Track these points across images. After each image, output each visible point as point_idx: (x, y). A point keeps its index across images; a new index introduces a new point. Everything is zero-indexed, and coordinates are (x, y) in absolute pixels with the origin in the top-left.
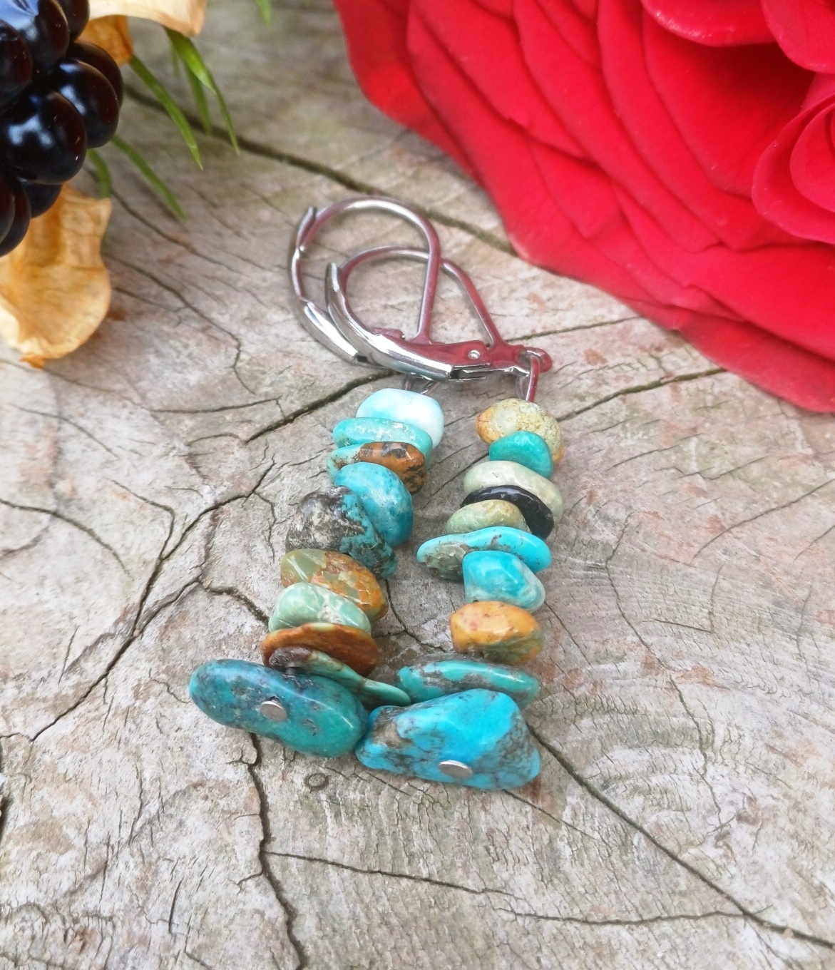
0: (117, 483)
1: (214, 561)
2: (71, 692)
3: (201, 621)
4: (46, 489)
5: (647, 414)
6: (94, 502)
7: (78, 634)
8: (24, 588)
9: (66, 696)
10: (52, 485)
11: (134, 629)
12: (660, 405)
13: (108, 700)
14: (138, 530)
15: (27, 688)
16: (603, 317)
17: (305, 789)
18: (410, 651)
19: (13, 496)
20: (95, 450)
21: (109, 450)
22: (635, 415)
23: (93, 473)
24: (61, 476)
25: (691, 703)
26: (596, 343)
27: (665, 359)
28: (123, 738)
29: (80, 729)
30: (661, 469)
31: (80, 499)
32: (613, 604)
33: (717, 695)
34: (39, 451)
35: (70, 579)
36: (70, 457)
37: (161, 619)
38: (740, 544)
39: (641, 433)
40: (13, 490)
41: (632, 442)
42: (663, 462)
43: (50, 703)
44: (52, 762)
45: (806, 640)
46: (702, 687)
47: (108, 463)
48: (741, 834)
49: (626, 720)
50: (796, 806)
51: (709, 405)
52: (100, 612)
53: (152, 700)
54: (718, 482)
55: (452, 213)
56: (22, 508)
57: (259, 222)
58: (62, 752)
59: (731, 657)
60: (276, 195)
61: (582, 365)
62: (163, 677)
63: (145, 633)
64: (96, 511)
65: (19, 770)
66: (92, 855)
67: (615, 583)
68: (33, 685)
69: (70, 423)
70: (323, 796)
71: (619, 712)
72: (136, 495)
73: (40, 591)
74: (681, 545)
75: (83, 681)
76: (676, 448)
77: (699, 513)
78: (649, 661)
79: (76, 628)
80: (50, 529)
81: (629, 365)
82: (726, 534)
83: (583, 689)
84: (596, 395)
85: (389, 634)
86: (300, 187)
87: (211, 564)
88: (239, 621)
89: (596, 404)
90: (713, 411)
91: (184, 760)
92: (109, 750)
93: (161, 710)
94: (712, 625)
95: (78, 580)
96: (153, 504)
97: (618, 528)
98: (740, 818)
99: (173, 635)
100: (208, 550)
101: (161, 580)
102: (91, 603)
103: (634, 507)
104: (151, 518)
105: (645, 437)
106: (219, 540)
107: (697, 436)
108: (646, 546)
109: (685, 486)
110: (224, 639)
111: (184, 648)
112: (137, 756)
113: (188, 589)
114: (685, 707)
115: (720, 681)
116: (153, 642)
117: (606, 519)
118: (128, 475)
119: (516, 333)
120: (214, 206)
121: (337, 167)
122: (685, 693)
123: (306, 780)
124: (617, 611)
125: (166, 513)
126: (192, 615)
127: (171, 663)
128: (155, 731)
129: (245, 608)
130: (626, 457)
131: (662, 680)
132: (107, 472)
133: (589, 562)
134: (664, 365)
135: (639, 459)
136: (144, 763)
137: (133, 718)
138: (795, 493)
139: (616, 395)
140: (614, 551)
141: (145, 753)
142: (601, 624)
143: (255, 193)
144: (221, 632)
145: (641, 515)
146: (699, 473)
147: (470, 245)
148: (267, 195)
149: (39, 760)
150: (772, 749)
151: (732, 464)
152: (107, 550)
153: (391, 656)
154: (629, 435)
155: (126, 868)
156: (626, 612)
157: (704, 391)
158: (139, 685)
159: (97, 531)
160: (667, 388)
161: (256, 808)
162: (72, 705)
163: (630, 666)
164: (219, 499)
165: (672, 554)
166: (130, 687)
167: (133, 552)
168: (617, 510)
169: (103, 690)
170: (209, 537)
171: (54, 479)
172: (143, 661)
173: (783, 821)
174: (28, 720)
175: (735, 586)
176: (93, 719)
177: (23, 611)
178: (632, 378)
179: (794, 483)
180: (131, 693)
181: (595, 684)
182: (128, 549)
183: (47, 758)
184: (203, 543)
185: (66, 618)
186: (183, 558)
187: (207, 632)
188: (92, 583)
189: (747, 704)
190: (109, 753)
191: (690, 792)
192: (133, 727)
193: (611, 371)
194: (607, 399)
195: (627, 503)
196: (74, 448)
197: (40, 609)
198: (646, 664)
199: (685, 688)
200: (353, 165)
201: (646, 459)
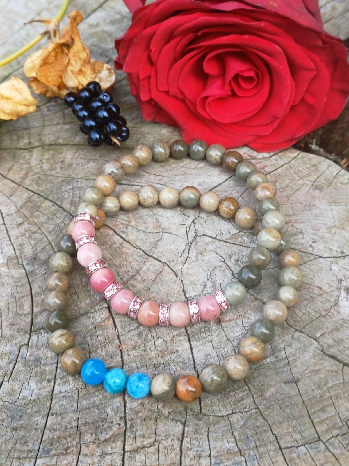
0: (172, 223)
1: (198, 230)
3: (201, 241)
6: (169, 227)
7: (179, 251)
8: (164, 246)
9: (183, 261)
10: (160, 227)
11: (189, 246)
13: (191, 260)
14: (180, 230)
15: (175, 262)
17: (235, 262)
20: (164, 218)
21: (167, 218)
23: (166, 222)
24: (161, 224)
25: (297, 227)
28: (198, 264)
29: (189, 265)
31: (166, 228)
33: (301, 224)
34: (154, 222)
35: (172, 242)
36: (160, 221)
37: (193, 244)
38: (293, 198)
40: (153, 230)
43: (181, 263)
44: (187, 272)
45: (312, 211)
46: (297, 224)
47: (168, 220)
48: (314, 245)
50: (322, 238)
52: (181, 246)
53: (199, 257)
54: (285, 189)
56: (156, 233)
57: (174, 168)
58: (188, 270)
59: (300, 218)
62: (199, 253)
63: (192, 246)
64: (170, 229)
65: (181, 275)
66: (202, 284)
69: (157, 215)
70: (239, 262)
72: (176, 224)
73: (167, 246)
75: (184, 258)
77: (284, 195)
80: (163, 235)
82: (290, 197)
88: (208, 239)
90: (278, 176)
93: (202, 258)
94: (294, 213)
95: (174, 242)
96: (181, 224)
98: (313, 242)
99: (197, 245)
100: (195, 229)
101: (189, 237)
102: (178, 245)
104: (182, 227)
110: (207, 243)
111: (201, 246)
113: (195, 237)
115: (300, 222)
116: (194, 247)
118: (173, 221)
120: (163, 167)
123: (235, 260)
125: (184, 225)
126: (198, 241)
127: (199, 250)
128: (202, 262)
129: (207, 237)
132: (169, 221)
138: (300, 187)
150: (314, 230)
152: (176, 235)
155: (209, 284)
158: (195, 255)
159: (172, 233)
161: (228, 268)
162: (185, 262)
167: (181, 234)
169: (189, 258)
170: (195, 227)
173: (320, 241)
174: (178, 267)
175: (296, 206)
176: (190, 263)
177: (166, 250)
179: (299, 185)
180: (195, 257)
183: (185, 272)
185: (175, 249)
186: (191, 232)
187: (203, 243)
188: (176, 242)
190: (196, 268)
191: (302, 241)
192: (198, 262)
196: (160, 219)
197: (169, 249)
199: (294, 225)
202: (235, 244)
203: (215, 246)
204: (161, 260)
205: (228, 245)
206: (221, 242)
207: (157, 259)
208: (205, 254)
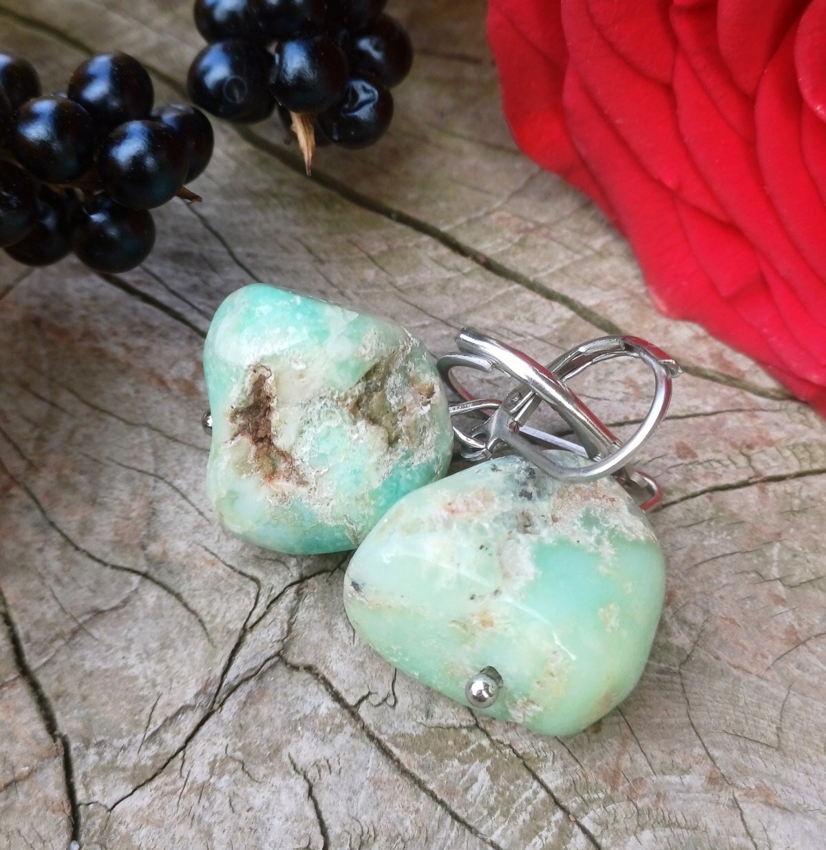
0: (206, 549)
1: (296, 636)
2: (150, 763)
3: (279, 698)
4: (138, 550)
5: (733, 515)
6: (184, 567)
7: (160, 703)
8: (112, 651)
9: (145, 766)
10: (144, 547)
11: (214, 702)
12: (746, 506)
13: (185, 774)
14: (224, 600)
15: (108, 756)
16: (697, 408)
18: (480, 746)
19: (106, 554)
20: (187, 513)
21: (201, 514)
22: (721, 514)
23: (184, 537)
24: (153, 539)
25: (752, 823)
26: (688, 436)
27: (755, 457)
28: (197, 815)
29: (156, 803)
30: (742, 573)
31: (170, 563)
32: (684, 712)
33: (778, 817)
34: (133, 510)
35: (154, 645)
36: (163, 518)
37: (241, 694)
38: (813, 659)
39: (725, 533)
40: (107, 549)
41: (715, 541)
42: (745, 565)
43: (128, 773)
44: (128, 834)
46: (764, 807)
49: (686, 834)
51: (796, 509)
52: (182, 682)
53: (226, 777)
54: (798, 590)
55: (555, 286)
56: (114, 567)
57: (363, 283)
58: (138, 824)
59: (795, 778)
60: (383, 254)
61: (672, 458)
62: (239, 754)
63: (225, 707)
64: (185, 575)
65: (95, 839)
67: (687, 689)
68: (114, 753)
69: (166, 482)
71: (679, 826)
72: (224, 563)
73: (126, 655)
74: (755, 656)
75: (162, 751)
76: (759, 552)
77: (777, 622)
78: (714, 776)
79: (159, 696)
80: (140, 590)
81: (719, 461)
82: (801, 647)
83: (646, 800)
84: (683, 491)
85: (461, 726)
86: (406, 247)
87: (292, 639)
88: (315, 701)
89: (683, 499)
90: (798, 515)
91: (253, 843)
92: (182, 827)
93: (235, 788)
94: (780, 741)
95: (163, 647)
96: (241, 573)
97: (694, 633)
99: (252, 712)
100: (290, 625)
101: (243, 651)
102: (174, 671)
103: (712, 611)
104: (237, 588)
105: (729, 538)
106: (302, 615)
107: (780, 541)
108: (720, 653)
109: (765, 592)
110: (300, 719)
111: (262, 725)
112: (209, 835)
113: (269, 664)
114: (746, 827)
115: (782, 802)
116: (231, 717)
117: (684, 622)
118: (218, 541)
119: (608, 418)
121: (445, 229)
122: (747, 811)
124: (686, 720)
125: (253, 584)
126: (270, 691)
127: (248, 741)
128: (227, 810)
129: (322, 687)
130: (708, 557)
131: (725, 797)
132: (199, 536)
133: (662, 665)
134: (753, 464)
135: (721, 560)
136: (215, 843)
137: (208, 795)
139: (703, 492)
140: (689, 656)
141: (217, 832)
142: (670, 732)
143: (361, 250)
144: (298, 712)
145: (718, 622)
146: (780, 579)
147: (570, 321)
148: (373, 253)
149: (116, 830)
151: (813, 573)
152: (193, 617)
153: (460, 750)
154: (713, 534)
156: (695, 722)
157: (792, 495)
158: (215, 761)
159: (185, 595)
160: (754, 488)
162: (150, 776)
163: (695, 780)
164: (305, 573)
165: (745, 664)
166: (207, 761)
167: (218, 620)
168: (694, 614)
169: (180, 763)
170: (293, 612)
171: (146, 541)
172: (221, 736)
174: (107, 789)
175: (806, 703)
176: (168, 793)
177: (108, 674)
178: (721, 476)
180: (207, 769)
181: (658, 795)
182: (214, 617)
183: (123, 828)
184: (286, 617)
185: (149, 684)
186: (266, 630)
187: (284, 711)
188: (176, 650)
189: (807, 828)
190: (181, 830)
192: (207, 804)
193: (700, 467)
194: (694, 496)
195: (705, 606)
196: (168, 509)
197: (125, 673)
198: (710, 778)
199: (747, 808)
200: (460, 226)
201: (727, 560)
202: (420, 784)
203: (327, 752)
204: (58, 716)
205: (386, 771)
206: (363, 745)
207: (42, 703)
208: (261, 771)
